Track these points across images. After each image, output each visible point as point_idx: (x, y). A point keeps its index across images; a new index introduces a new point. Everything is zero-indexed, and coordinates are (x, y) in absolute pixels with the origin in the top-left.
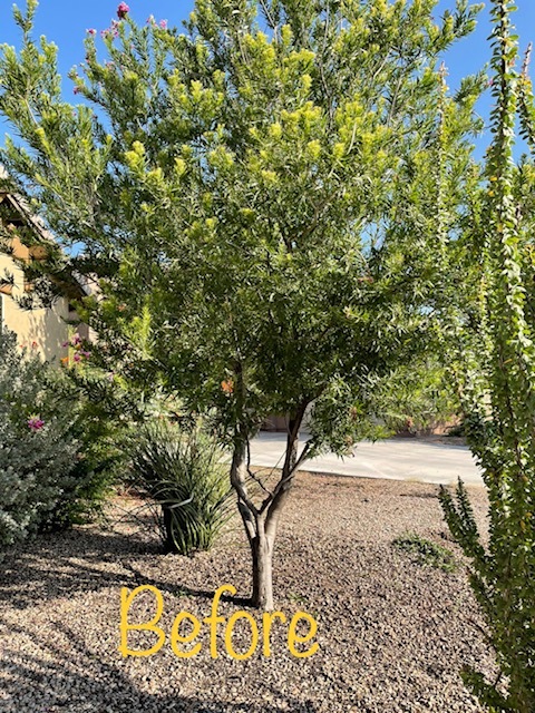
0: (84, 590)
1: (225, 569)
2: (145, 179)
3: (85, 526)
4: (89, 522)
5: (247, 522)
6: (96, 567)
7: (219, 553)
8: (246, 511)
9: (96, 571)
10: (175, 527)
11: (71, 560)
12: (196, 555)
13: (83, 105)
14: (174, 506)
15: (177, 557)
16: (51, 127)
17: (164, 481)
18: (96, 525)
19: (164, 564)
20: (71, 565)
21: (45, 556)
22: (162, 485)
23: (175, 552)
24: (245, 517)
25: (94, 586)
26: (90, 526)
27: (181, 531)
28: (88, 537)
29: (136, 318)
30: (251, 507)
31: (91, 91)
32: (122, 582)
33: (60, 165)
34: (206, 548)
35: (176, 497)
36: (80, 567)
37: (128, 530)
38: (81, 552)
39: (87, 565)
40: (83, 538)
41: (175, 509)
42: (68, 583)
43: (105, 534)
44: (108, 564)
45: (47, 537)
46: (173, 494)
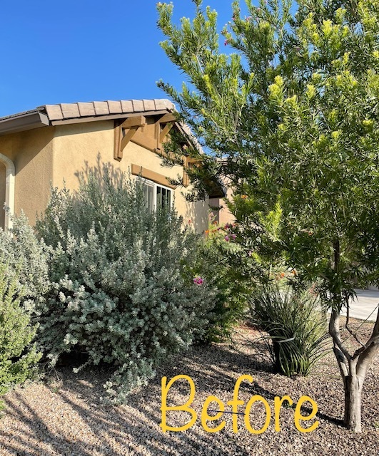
0: (222, 389)
1: (319, 392)
2: (282, 104)
3: (219, 344)
4: (222, 341)
5: (341, 363)
6: (228, 374)
7: (314, 379)
8: (340, 355)
9: (228, 377)
10: (282, 356)
11: (212, 366)
12: (298, 378)
13: (235, 53)
14: (282, 341)
15: (283, 377)
16: (212, 73)
17: (274, 323)
18: (225, 344)
19: (274, 381)
20: (213, 370)
21: (196, 361)
22: (273, 325)
23: (282, 373)
24: (340, 359)
25: (228, 388)
26: (222, 344)
27: (286, 359)
28: (222, 352)
29: (271, 212)
30: (346, 353)
31: (236, 41)
32: (246, 389)
33: (218, 100)
34: (305, 374)
35: (283, 335)
36: (218, 372)
37: (248, 351)
38: (218, 362)
39: (222, 372)
40: (218, 353)
41: (282, 343)
42: (211, 382)
43: (232, 352)
44: (236, 373)
45: (196, 347)
46: (281, 333)
